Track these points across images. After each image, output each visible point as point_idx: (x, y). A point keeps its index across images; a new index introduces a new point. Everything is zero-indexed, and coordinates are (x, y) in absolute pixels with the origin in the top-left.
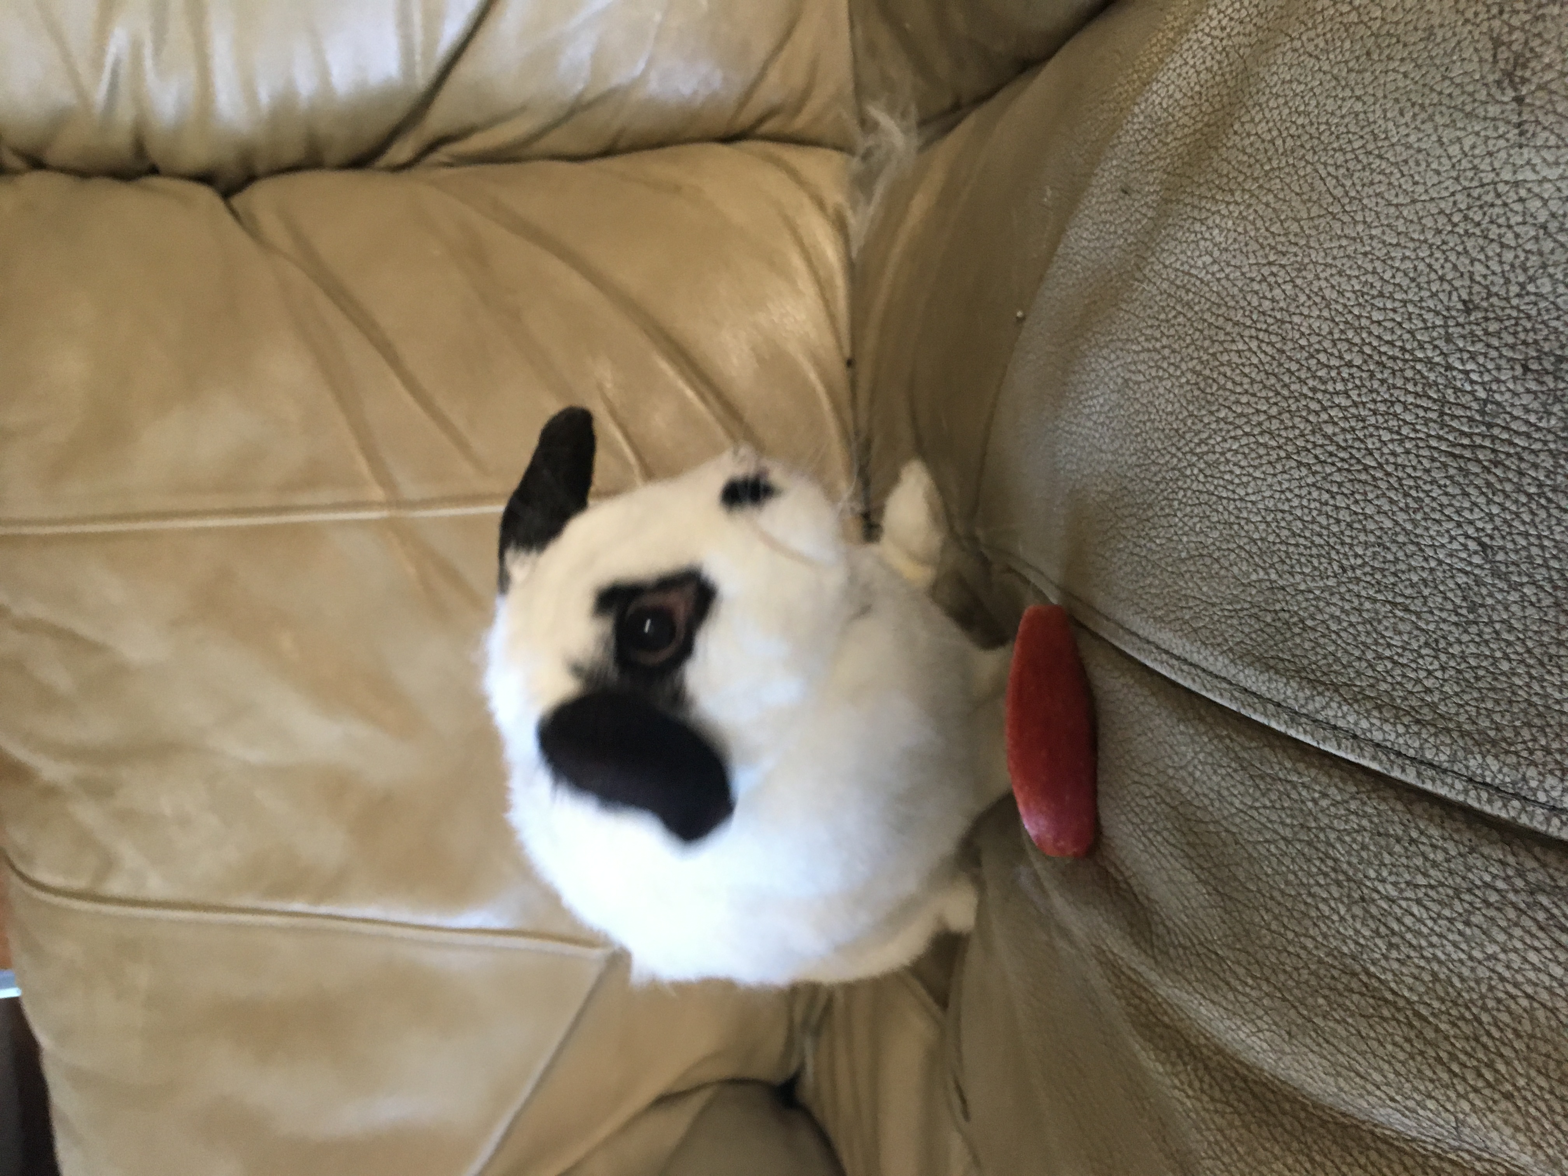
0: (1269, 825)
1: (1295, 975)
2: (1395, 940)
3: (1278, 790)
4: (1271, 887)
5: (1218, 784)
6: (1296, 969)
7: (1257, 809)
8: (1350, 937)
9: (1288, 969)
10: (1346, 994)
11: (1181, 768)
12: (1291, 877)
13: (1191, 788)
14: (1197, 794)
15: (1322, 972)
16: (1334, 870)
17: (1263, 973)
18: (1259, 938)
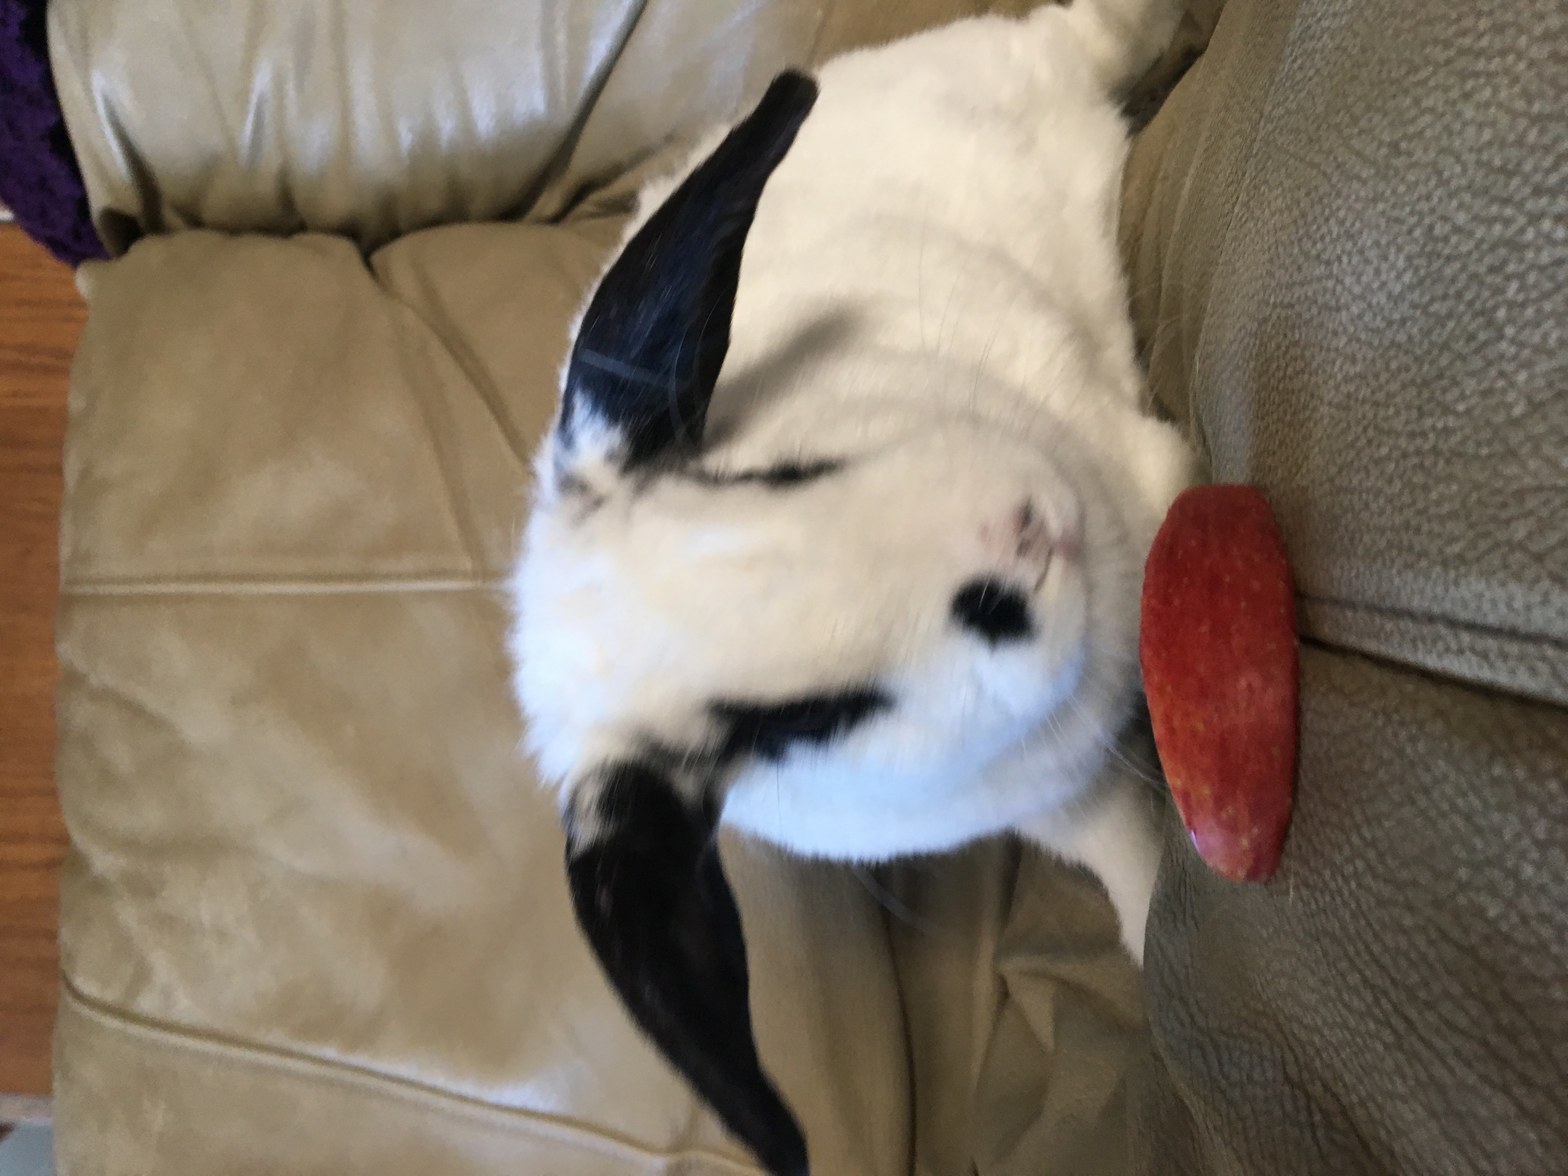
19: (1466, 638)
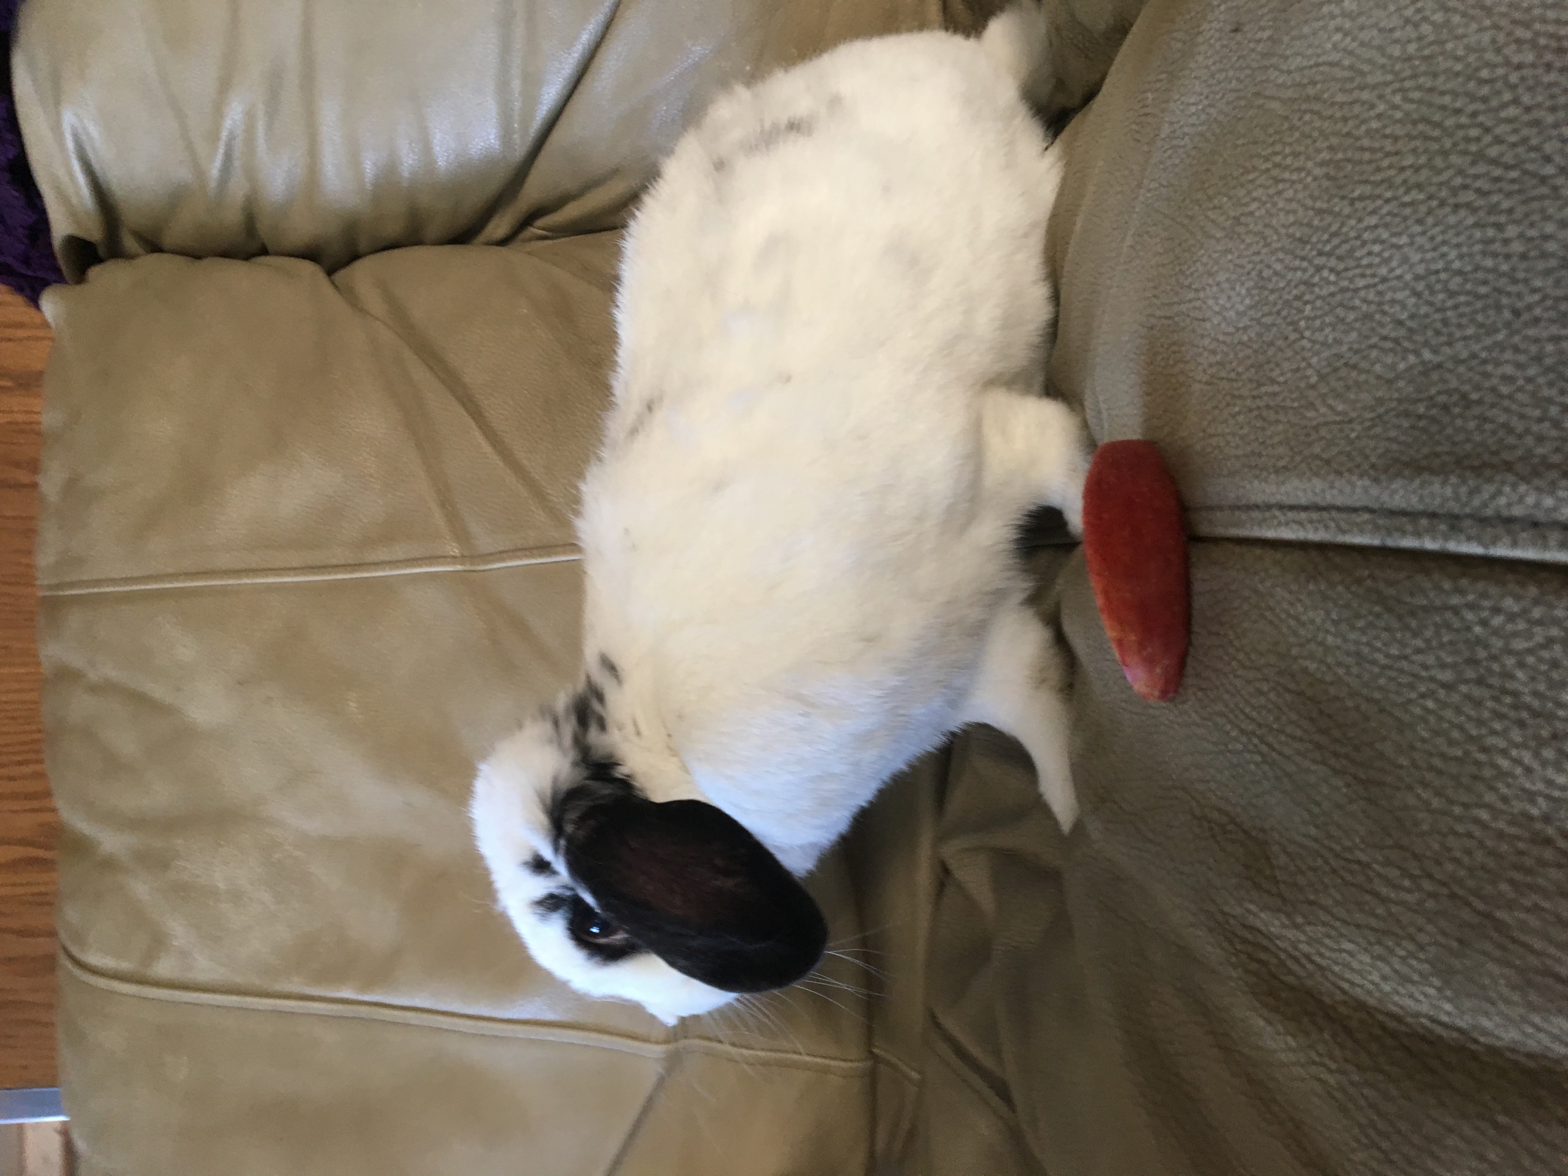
0: (1424, 674)
1: (1467, 861)
3: (1435, 624)
4: (1430, 754)
5: (1357, 642)
6: (1468, 852)
7: (1407, 658)
8: (1540, 793)
10: (1538, 870)
11: (1309, 640)
13: (1321, 661)
14: (1329, 666)
15: (1504, 848)
16: (1515, 707)
17: (1423, 869)
18: (1416, 824)
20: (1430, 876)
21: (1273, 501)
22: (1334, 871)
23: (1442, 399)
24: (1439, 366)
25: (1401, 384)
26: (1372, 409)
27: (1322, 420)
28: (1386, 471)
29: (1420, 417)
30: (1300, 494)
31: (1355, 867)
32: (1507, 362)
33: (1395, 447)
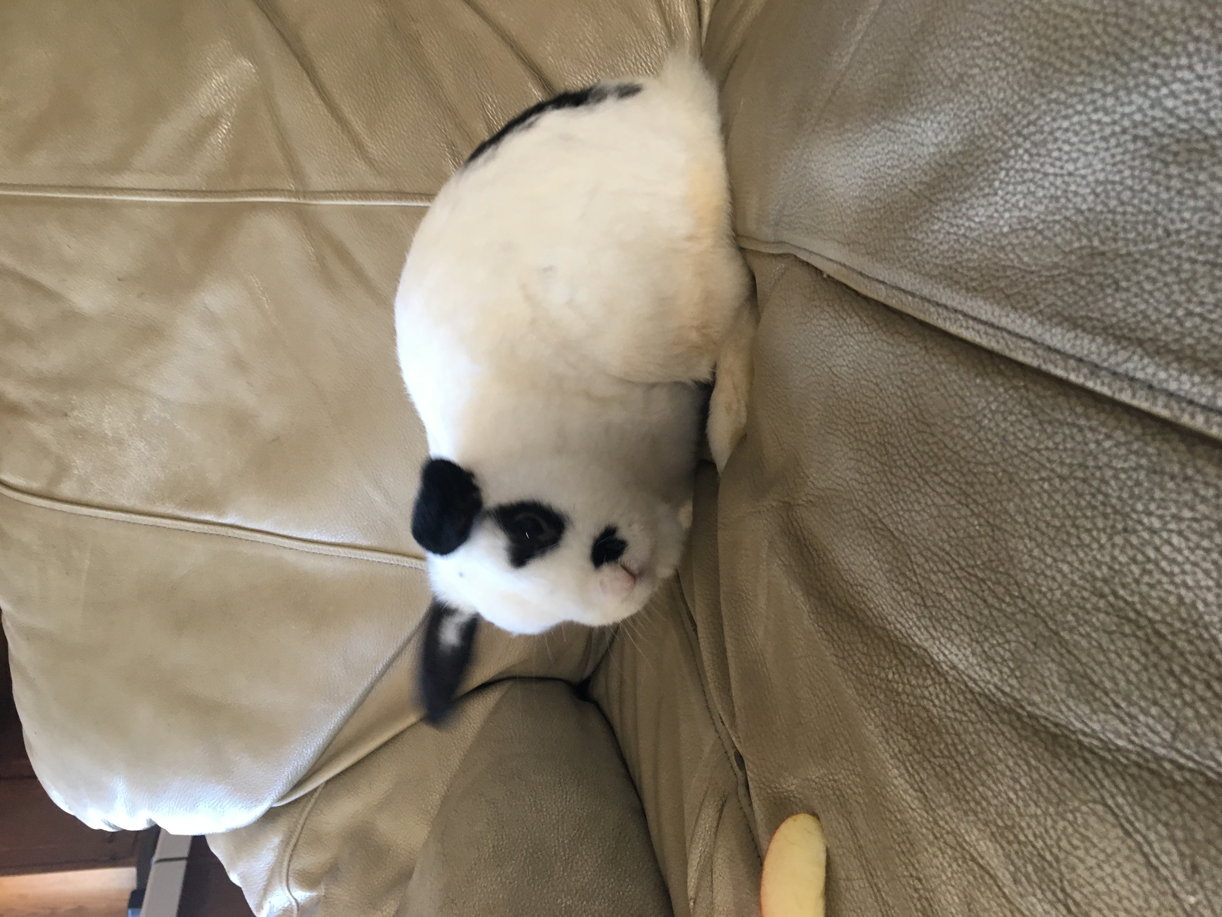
0: (1048, 465)
1: (1049, 595)
2: (1150, 566)
3: (1064, 434)
4: (1038, 519)
5: (1005, 430)
6: (1051, 590)
7: (1039, 451)
8: (1106, 563)
9: (1044, 589)
10: (1094, 612)
11: (969, 417)
12: (1059, 510)
13: (975, 434)
14: (980, 440)
15: (1074, 593)
16: (1103, 504)
17: (1020, 592)
18: (1020, 562)
19: (971, 322)
20: (1023, 599)
21: (959, 308)
22: (958, 578)
23: (1100, 279)
24: (1103, 254)
25: (1073, 258)
26: (1048, 269)
27: (1009, 263)
28: (1050, 319)
29: (1081, 287)
30: (983, 312)
31: (973, 579)
32: (1153, 266)
33: (1060, 303)
